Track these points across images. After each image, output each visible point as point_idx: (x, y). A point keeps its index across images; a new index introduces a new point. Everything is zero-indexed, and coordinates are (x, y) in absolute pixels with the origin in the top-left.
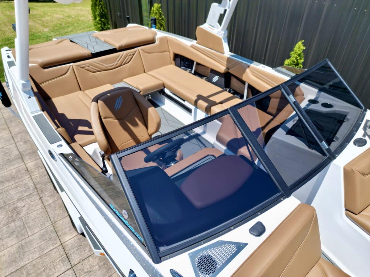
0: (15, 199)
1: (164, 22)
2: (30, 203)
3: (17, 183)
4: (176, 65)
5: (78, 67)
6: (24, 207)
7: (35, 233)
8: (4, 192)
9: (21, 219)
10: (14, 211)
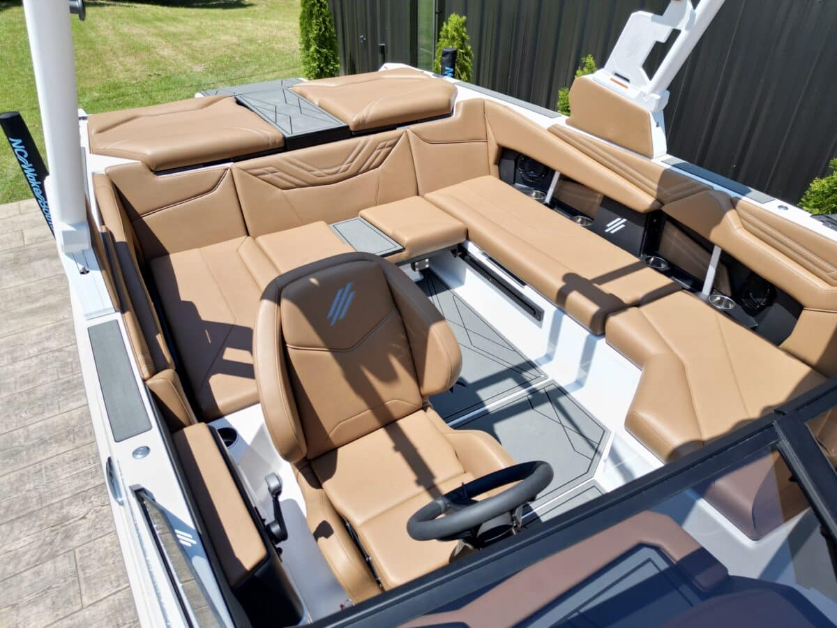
0: (66, 493)
1: (470, 60)
2: (100, 510)
3: (77, 448)
4: (501, 178)
5: (245, 173)
6: (84, 518)
7: (99, 599)
8: (44, 470)
9: (72, 553)
10: (58, 527)
